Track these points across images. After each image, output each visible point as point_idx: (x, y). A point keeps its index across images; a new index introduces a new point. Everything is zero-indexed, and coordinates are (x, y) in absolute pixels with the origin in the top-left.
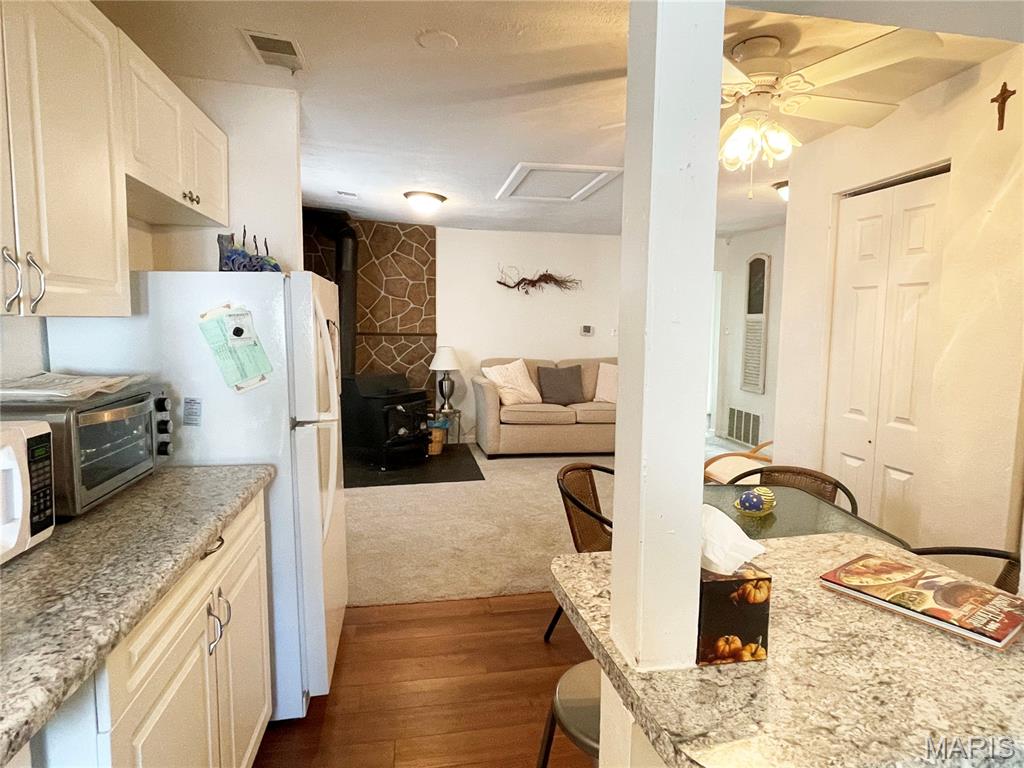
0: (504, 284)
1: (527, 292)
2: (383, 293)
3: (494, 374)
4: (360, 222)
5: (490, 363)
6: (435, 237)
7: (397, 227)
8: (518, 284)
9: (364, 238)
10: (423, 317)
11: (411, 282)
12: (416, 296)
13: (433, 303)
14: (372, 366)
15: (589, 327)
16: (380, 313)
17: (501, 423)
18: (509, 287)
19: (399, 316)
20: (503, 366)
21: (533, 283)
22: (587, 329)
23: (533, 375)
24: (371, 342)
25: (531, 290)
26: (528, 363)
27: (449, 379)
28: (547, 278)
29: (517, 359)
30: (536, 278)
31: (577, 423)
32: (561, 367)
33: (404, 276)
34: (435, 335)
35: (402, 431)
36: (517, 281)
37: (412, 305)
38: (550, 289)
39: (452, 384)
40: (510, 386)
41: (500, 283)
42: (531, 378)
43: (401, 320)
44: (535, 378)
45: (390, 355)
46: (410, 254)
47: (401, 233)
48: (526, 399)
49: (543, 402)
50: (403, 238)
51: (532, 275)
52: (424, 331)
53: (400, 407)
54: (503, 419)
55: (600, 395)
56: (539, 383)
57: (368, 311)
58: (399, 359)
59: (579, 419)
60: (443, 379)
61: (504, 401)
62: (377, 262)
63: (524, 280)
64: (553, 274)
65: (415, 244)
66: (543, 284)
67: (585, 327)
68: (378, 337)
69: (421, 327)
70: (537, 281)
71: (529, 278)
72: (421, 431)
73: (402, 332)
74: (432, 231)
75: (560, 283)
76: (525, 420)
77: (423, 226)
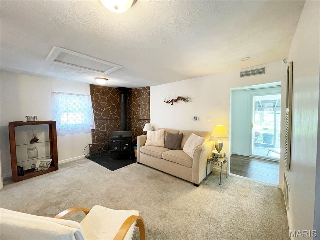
0: (166, 102)
2: (139, 108)
6: (150, 90)
8: (170, 102)
9: (135, 93)
10: (147, 114)
12: (145, 108)
13: (149, 110)
16: (138, 113)
17: (140, 152)
18: (168, 103)
19: (142, 114)
21: (176, 101)
22: (196, 118)
24: (137, 121)
25: (175, 103)
28: (180, 98)
30: (176, 99)
31: (162, 158)
33: (143, 103)
34: (150, 120)
35: (116, 148)
36: (170, 100)
37: (144, 111)
38: (181, 102)
46: (144, 96)
49: (164, 147)
50: (143, 91)
53: (113, 141)
57: (136, 113)
58: (142, 126)
59: (162, 157)
62: (138, 99)
63: (172, 100)
65: (145, 93)
67: (195, 117)
69: (146, 117)
71: (174, 99)
72: (124, 149)
73: (143, 119)
74: (149, 88)
75: (184, 99)
76: (147, 153)
77: (146, 87)
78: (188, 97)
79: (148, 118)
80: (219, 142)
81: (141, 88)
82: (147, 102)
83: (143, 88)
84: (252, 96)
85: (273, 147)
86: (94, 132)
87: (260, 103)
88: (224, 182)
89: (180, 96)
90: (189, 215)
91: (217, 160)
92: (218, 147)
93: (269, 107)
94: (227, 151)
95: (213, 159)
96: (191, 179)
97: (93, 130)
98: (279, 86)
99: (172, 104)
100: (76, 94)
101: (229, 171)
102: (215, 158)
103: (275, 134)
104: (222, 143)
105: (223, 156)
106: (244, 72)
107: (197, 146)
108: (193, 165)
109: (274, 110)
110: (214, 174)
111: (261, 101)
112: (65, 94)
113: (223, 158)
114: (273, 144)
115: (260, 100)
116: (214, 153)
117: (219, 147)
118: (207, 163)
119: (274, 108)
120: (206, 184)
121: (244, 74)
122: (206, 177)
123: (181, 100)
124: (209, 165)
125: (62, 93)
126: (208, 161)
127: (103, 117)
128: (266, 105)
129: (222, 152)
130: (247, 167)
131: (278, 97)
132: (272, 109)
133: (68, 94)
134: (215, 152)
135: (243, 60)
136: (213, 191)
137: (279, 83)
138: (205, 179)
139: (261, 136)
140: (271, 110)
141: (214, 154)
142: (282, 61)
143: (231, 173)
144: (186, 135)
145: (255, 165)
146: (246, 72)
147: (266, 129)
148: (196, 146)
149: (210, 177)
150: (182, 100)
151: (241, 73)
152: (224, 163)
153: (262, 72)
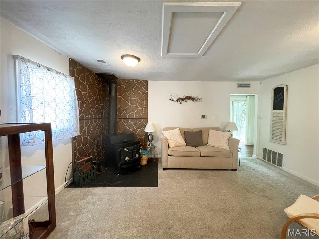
0: (172, 100)
1: (181, 103)
2: (129, 104)
3: (167, 134)
4: (122, 80)
5: (166, 129)
6: (148, 84)
7: (134, 81)
8: (177, 100)
9: (123, 85)
10: (143, 112)
11: (139, 100)
12: (141, 105)
13: (147, 107)
14: (125, 130)
15: (205, 116)
16: (128, 111)
17: (169, 155)
18: (174, 101)
19: (135, 112)
20: (171, 131)
21: (183, 100)
22: (204, 116)
23: (183, 134)
24: (125, 121)
25: (183, 102)
26: (181, 130)
27: (151, 135)
28: (188, 98)
29: (177, 128)
30: (184, 98)
31: (201, 156)
32: (194, 131)
33: (136, 98)
34: (147, 119)
35: (127, 159)
36: (177, 99)
37: (139, 108)
38: (190, 102)
39: (153, 137)
40: (173, 139)
41: (171, 100)
42: (182, 136)
43: (135, 114)
44: (183, 136)
45: (131, 126)
46: (139, 90)
47: (136, 83)
48: (179, 144)
49: (186, 145)
50: (136, 85)
51: (182, 97)
52: (143, 117)
53: (125, 149)
54: (169, 154)
55: (210, 143)
56: (185, 138)
57: (124, 110)
58: (134, 127)
59: (201, 155)
60: (149, 135)
61: (170, 146)
62: (127, 93)
63: (180, 98)
64: (190, 96)
65: (140, 87)
66: (187, 100)
67: (203, 116)
68: (128, 119)
69: (142, 116)
70: (184, 99)
72: (136, 158)
73: (136, 117)
74: (146, 82)
75: (193, 99)
76: (178, 154)
77: (143, 80)
78: (198, 97)
79: (145, 117)
81: (133, 80)
82: (144, 98)
83: (136, 81)
86: (76, 141)
97: (74, 138)
100: (57, 71)
106: (240, 84)
108: (233, 155)
112: (39, 65)
121: (240, 86)
125: (33, 63)
127: (84, 116)
133: (45, 67)
150: (191, 99)
151: (238, 84)
153: (249, 87)
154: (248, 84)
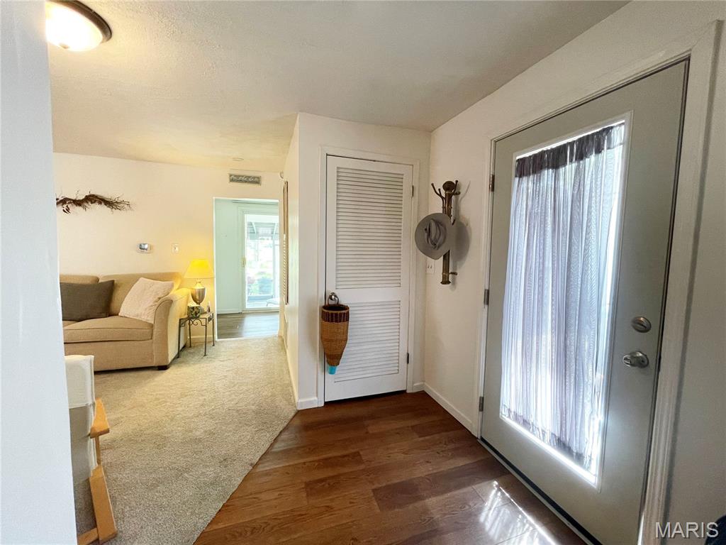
1: (66, 211)
28: (91, 199)
63: (65, 199)
67: (141, 245)
70: (81, 201)
71: (73, 198)
75: (109, 203)
78: (121, 199)
80: (199, 287)
84: (244, 213)
85: (272, 297)
87: (254, 226)
88: (210, 350)
89: (92, 193)
90: (166, 402)
91: (197, 318)
92: (197, 297)
93: (266, 235)
94: (212, 302)
95: (191, 316)
96: (150, 360)
98: (276, 204)
99: (68, 210)
101: (216, 336)
102: (194, 314)
103: (275, 278)
104: (204, 290)
105: (206, 310)
106: (235, 176)
107: (160, 298)
108: (154, 333)
109: (272, 239)
110: (190, 347)
111: (256, 223)
113: (206, 313)
114: (272, 293)
115: (253, 222)
116: (192, 306)
117: (199, 297)
118: (180, 327)
119: (272, 237)
120: (181, 362)
121: (235, 179)
122: (178, 353)
123: (100, 203)
124: (182, 329)
126: (182, 323)
128: (261, 230)
129: (203, 305)
130: (240, 326)
131: (276, 219)
132: (270, 238)
134: (193, 304)
135: (235, 159)
136: (197, 366)
137: (277, 201)
138: (178, 356)
139: (256, 282)
140: (268, 239)
141: (193, 308)
142: (279, 174)
143: (219, 338)
144: (122, 284)
145: (250, 323)
146: (238, 176)
147: (262, 273)
148: (156, 299)
149: (185, 352)
150: (103, 204)
151: (231, 175)
152: (209, 321)
153: (258, 183)
154: (254, 178)
